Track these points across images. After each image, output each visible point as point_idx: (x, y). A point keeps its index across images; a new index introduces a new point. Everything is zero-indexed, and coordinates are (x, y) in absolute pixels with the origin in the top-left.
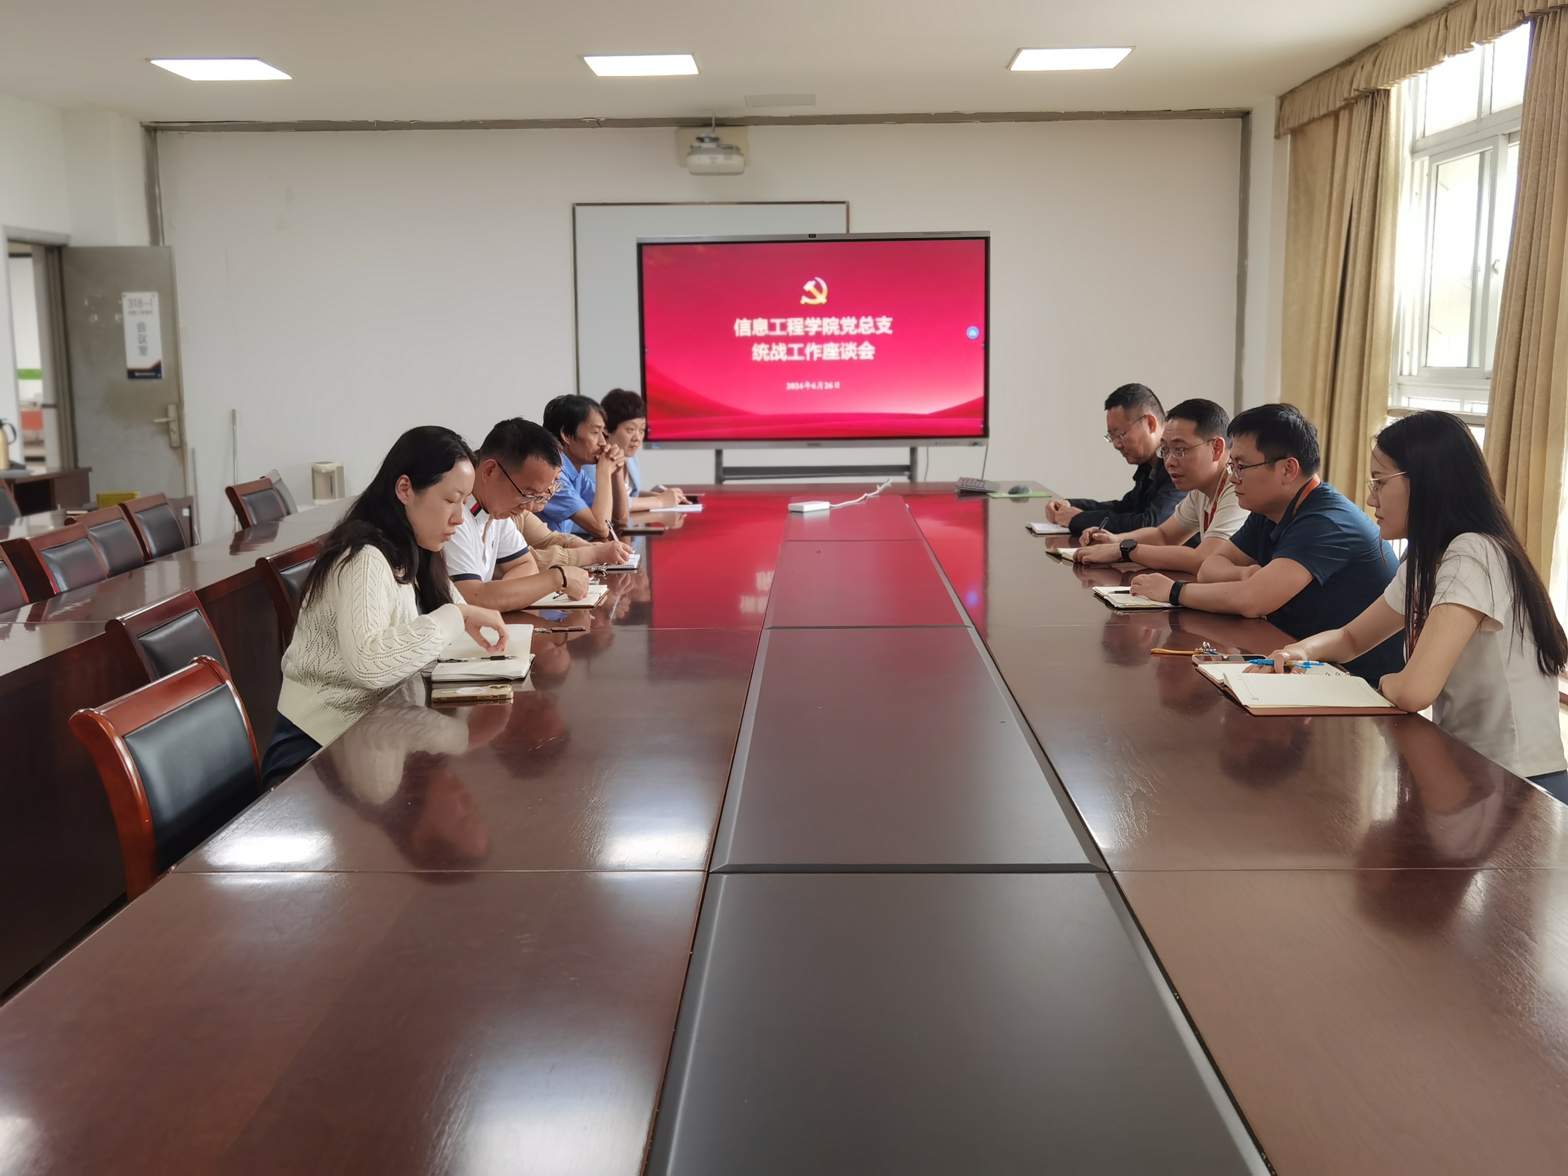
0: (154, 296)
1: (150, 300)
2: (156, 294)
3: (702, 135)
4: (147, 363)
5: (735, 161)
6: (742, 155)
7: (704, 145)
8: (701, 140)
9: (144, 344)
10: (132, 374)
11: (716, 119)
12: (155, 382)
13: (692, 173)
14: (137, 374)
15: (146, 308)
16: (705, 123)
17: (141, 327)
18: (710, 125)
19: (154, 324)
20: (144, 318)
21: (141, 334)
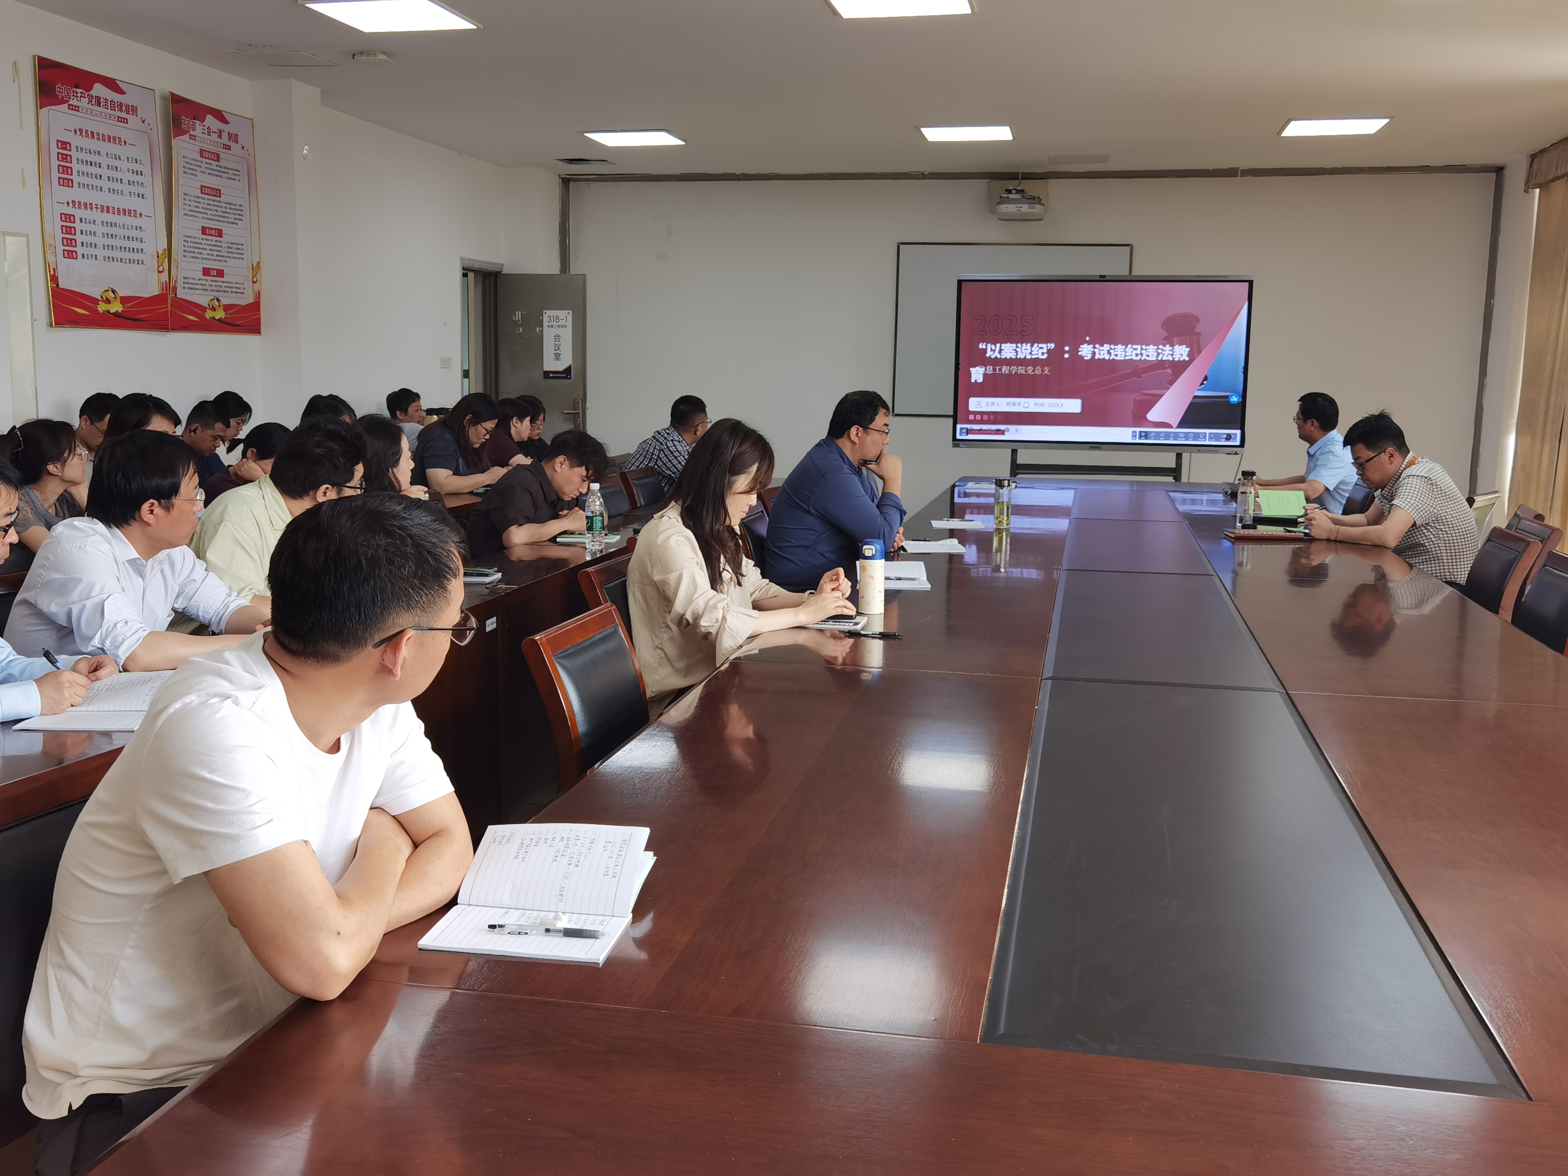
0: (569, 313)
1: (566, 316)
2: (570, 312)
3: (1011, 188)
4: (560, 366)
5: (1038, 209)
6: (1043, 205)
7: (1011, 196)
8: (1009, 192)
9: (558, 351)
10: (547, 374)
11: (1022, 174)
12: (565, 381)
13: (1000, 219)
14: (551, 375)
15: (561, 323)
16: (1013, 177)
17: (557, 337)
18: (1018, 179)
19: (567, 336)
20: (559, 331)
21: (556, 343)
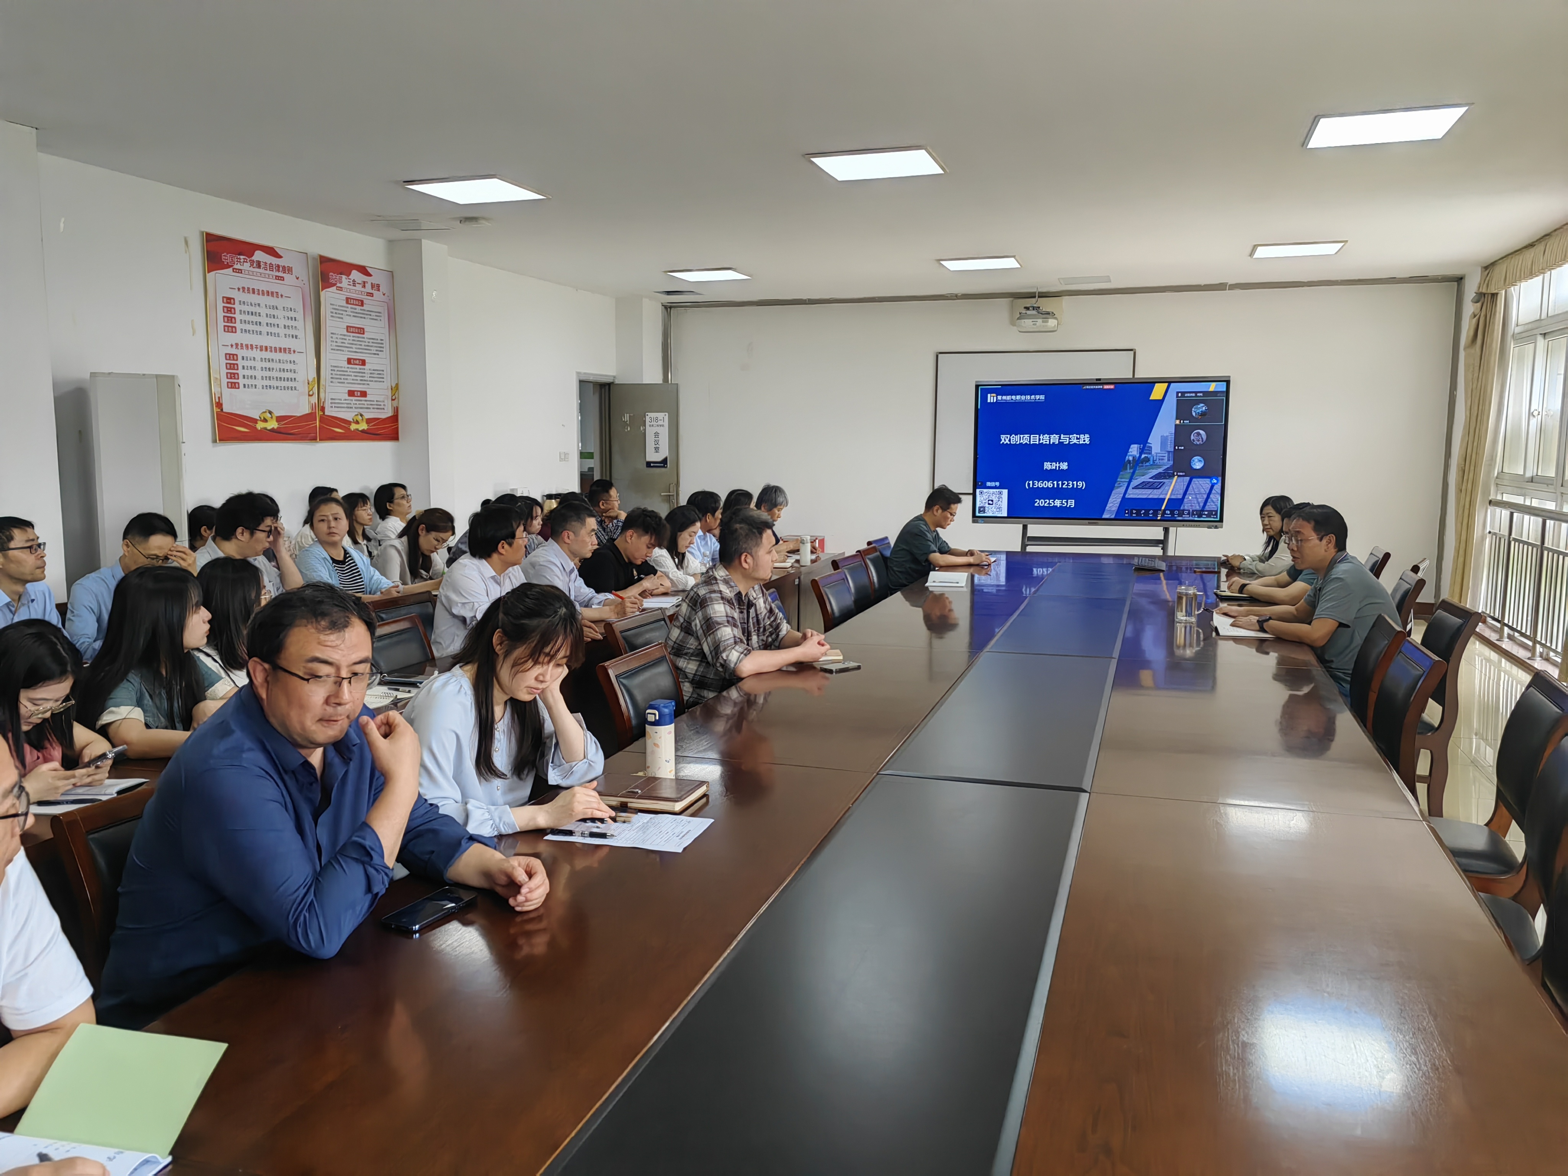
0: (665, 415)
1: (663, 417)
2: (667, 414)
4: (658, 457)
5: (1052, 323)
6: (1056, 318)
7: (1029, 312)
8: (1027, 308)
9: (657, 446)
10: (649, 464)
11: (1039, 293)
12: (663, 469)
13: (1020, 332)
14: (652, 465)
15: (660, 423)
16: (1032, 296)
17: (657, 435)
18: (1035, 297)
19: (664, 433)
20: (659, 430)
21: (656, 439)
